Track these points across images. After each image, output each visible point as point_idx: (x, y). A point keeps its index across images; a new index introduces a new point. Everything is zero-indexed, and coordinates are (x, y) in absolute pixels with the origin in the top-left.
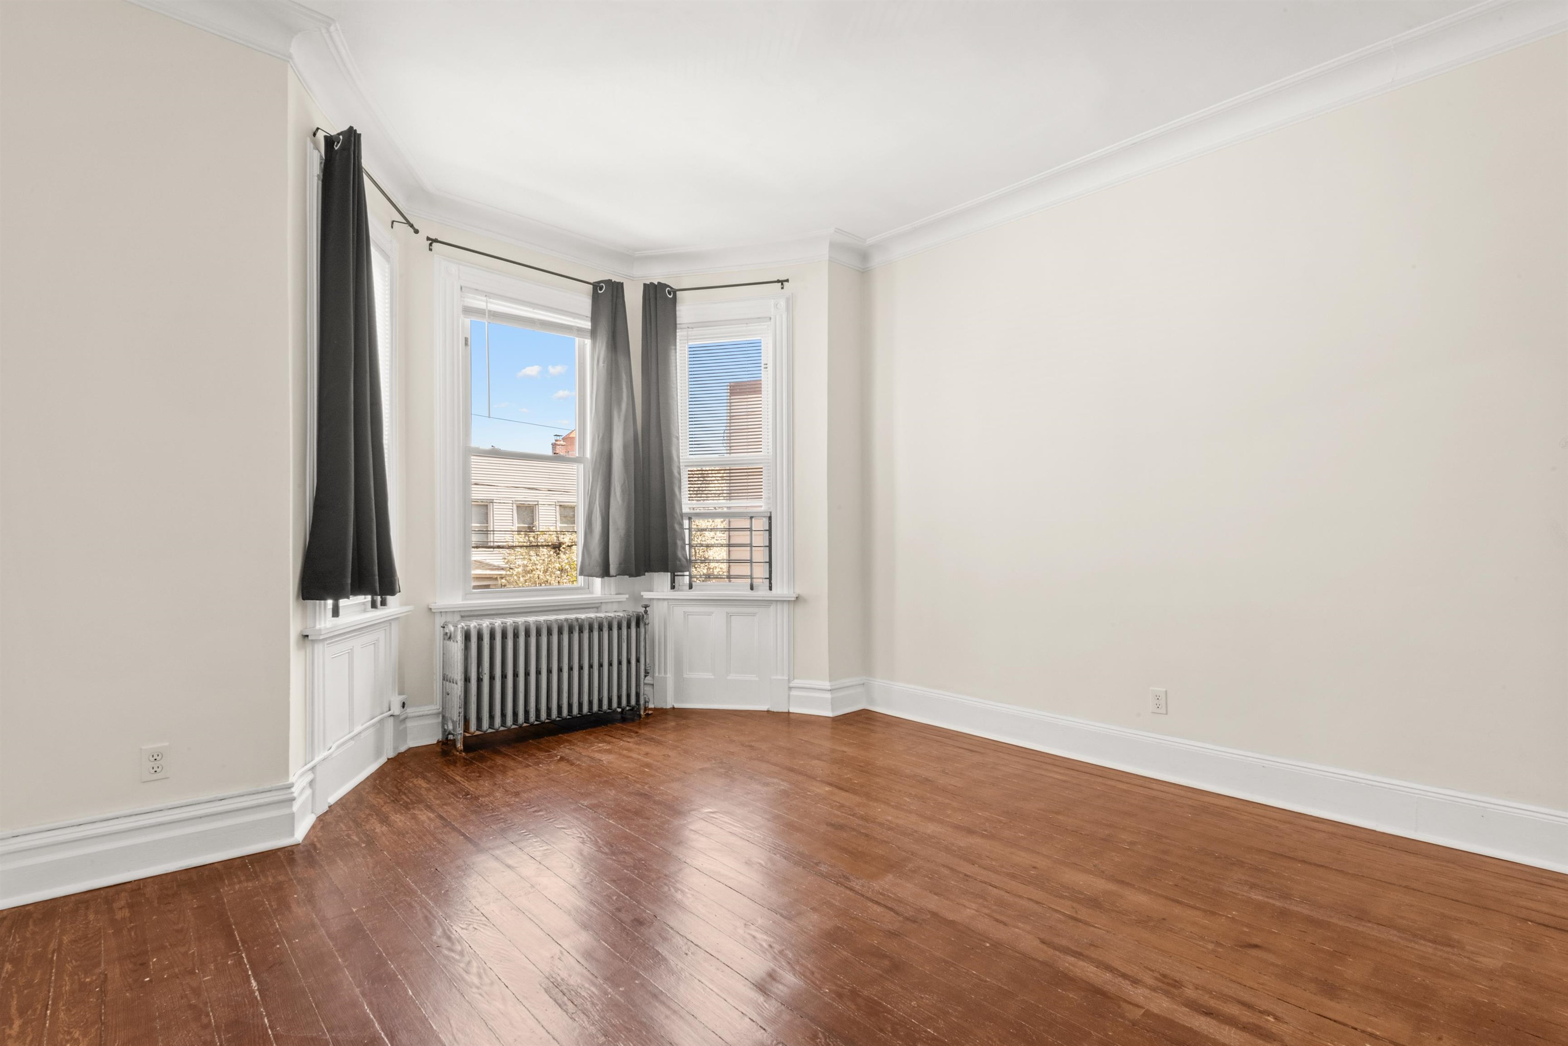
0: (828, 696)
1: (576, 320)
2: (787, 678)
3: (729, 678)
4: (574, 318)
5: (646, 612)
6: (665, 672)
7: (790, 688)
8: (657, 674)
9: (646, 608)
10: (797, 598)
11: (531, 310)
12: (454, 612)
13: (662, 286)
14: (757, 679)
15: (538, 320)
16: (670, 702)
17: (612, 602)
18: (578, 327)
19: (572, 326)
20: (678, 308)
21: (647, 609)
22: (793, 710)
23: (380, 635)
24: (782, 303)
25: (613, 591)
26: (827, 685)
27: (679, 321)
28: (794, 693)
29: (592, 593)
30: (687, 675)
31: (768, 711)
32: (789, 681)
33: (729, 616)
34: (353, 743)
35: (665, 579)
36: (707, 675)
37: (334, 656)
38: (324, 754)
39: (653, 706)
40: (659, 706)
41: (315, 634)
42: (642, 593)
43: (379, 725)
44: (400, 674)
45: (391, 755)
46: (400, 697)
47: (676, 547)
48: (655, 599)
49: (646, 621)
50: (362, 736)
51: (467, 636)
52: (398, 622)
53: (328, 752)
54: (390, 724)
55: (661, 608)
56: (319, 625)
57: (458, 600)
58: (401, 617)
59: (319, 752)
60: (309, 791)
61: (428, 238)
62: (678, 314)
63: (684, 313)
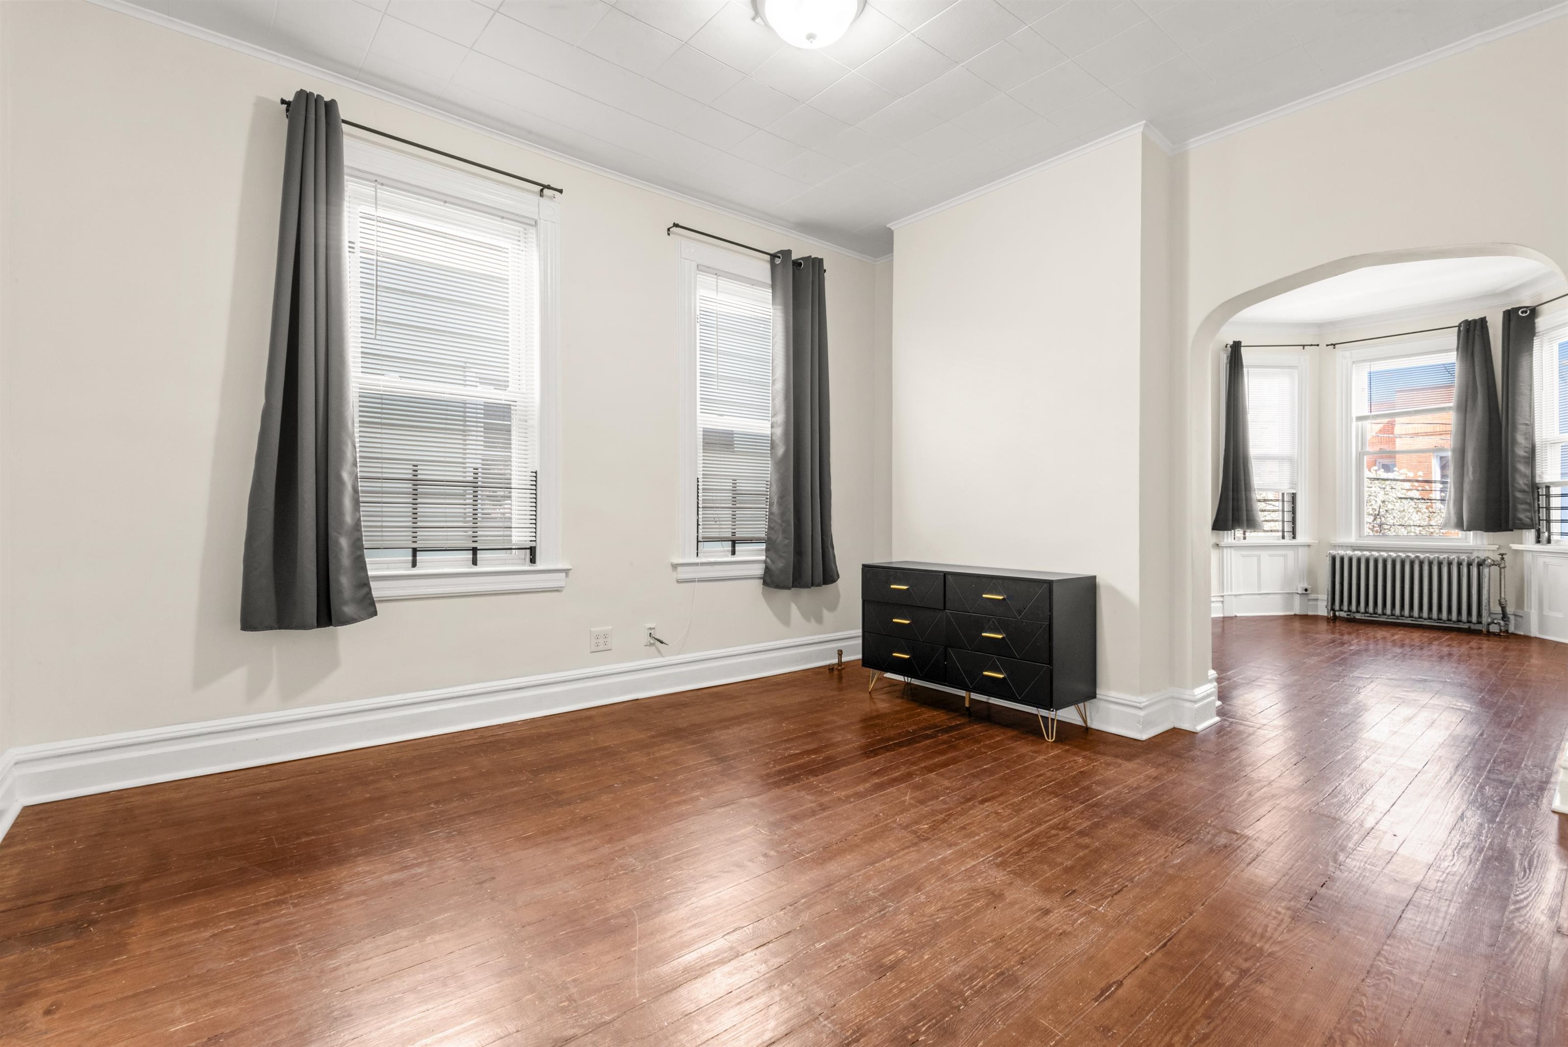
5: (1503, 559)
6: (1531, 609)
8: (1526, 609)
9: (1502, 555)
16: (1534, 632)
17: (1485, 550)
21: (1504, 556)
23: (1290, 554)
25: (1485, 542)
30: (1546, 612)
34: (1259, 596)
35: (1530, 535)
36: (1560, 615)
37: (1243, 556)
38: (1230, 593)
39: (1522, 634)
40: (1527, 634)
41: (1222, 544)
42: (1511, 545)
43: (1287, 596)
44: (1310, 573)
45: (1298, 613)
46: (1306, 586)
47: (1515, 509)
48: (1523, 551)
49: (1502, 566)
50: (1270, 596)
51: (1334, 559)
52: (1307, 548)
53: (1233, 593)
54: (1297, 598)
55: (1528, 558)
56: (1225, 541)
57: (1353, 539)
58: (1309, 546)
59: (1227, 592)
60: (1220, 604)
61: (1327, 345)
62: (1537, 325)
63: (1541, 323)
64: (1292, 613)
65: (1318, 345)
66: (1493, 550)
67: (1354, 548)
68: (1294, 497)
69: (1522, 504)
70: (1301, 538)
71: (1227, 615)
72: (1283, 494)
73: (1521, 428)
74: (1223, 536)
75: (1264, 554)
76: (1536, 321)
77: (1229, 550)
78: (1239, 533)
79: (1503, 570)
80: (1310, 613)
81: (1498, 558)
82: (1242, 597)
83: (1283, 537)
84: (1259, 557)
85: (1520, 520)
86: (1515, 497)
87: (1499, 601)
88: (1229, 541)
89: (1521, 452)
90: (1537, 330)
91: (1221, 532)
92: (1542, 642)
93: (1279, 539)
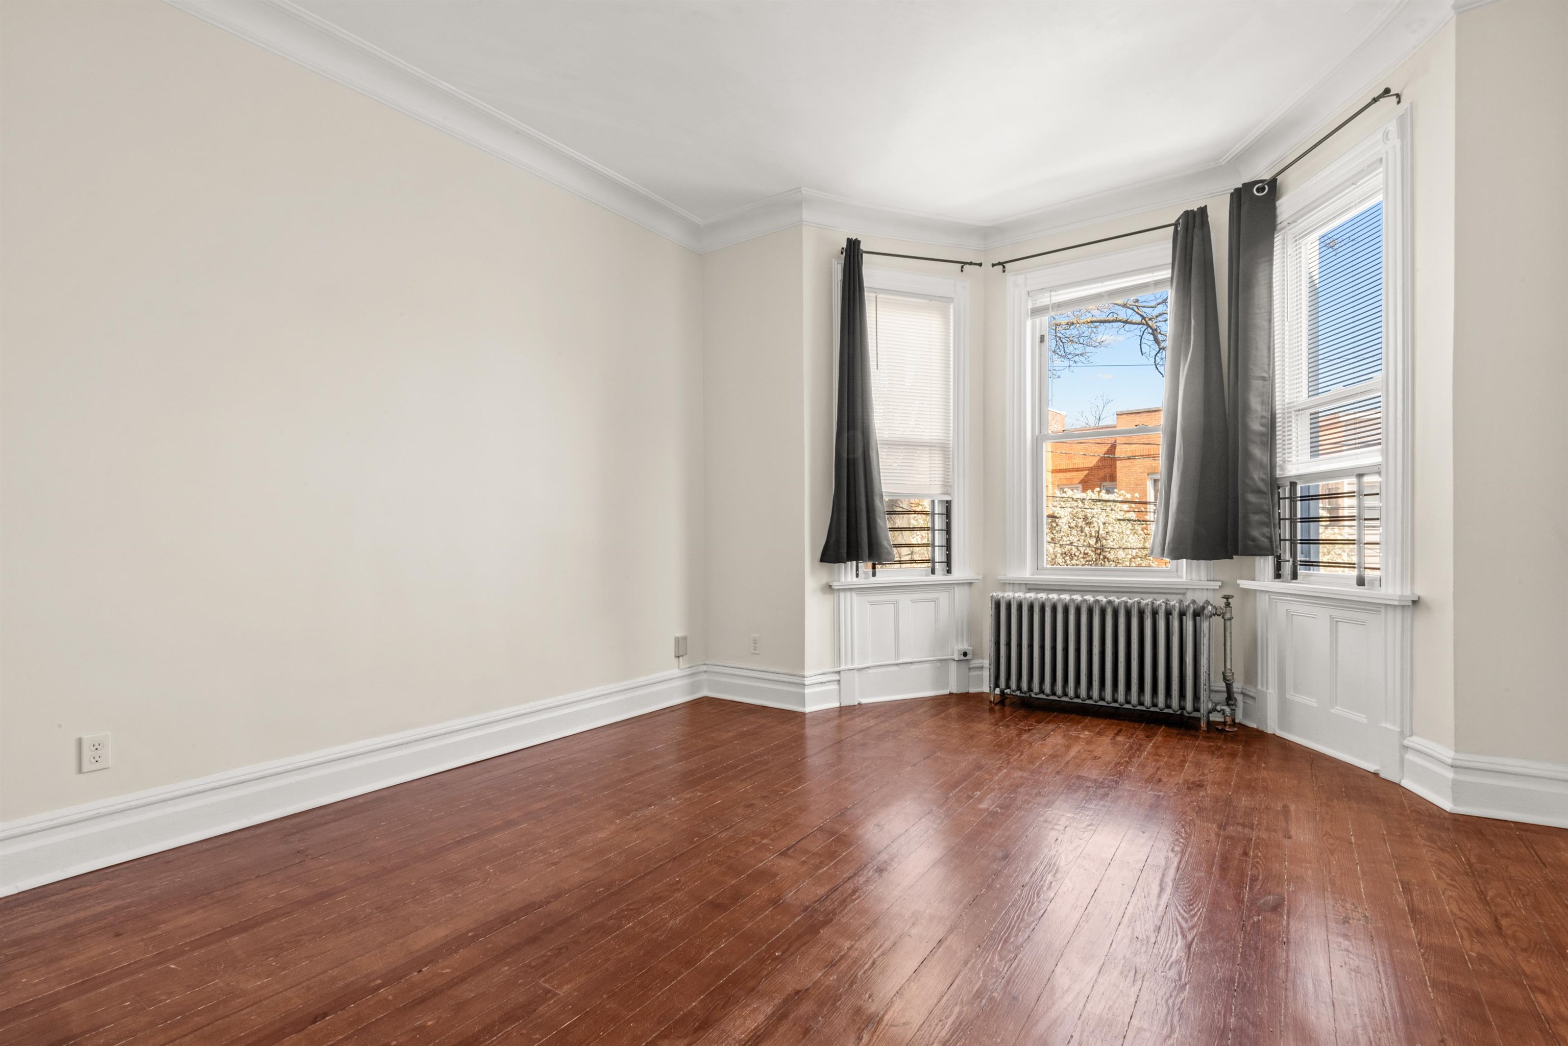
0: (1450, 774)
1: (1156, 274)
2: (1398, 730)
3: (1333, 711)
4: (1152, 272)
5: (1228, 604)
6: (1267, 688)
7: (1406, 748)
8: (1259, 687)
9: (1227, 599)
10: (1414, 602)
11: (1101, 284)
12: (1020, 584)
13: (1248, 186)
14: (1365, 721)
15: (1106, 292)
16: (1272, 727)
17: (1202, 589)
18: (1155, 281)
19: (1149, 282)
20: (1278, 203)
21: (1230, 600)
22: (1407, 783)
23: (943, 597)
24: (1393, 127)
25: (1203, 576)
26: (1448, 754)
27: (1279, 220)
28: (1409, 756)
29: (1182, 577)
30: (1290, 695)
31: (1376, 774)
32: (1402, 734)
33: (1334, 623)
34: (896, 668)
35: (1266, 564)
36: (1312, 702)
37: (872, 604)
38: (850, 667)
39: (1255, 726)
40: (1261, 728)
41: (836, 585)
42: (1239, 581)
43: (938, 664)
44: (971, 628)
45: (954, 691)
46: (965, 647)
47: (1247, 522)
48: (1256, 591)
49: (1228, 616)
50: (913, 667)
51: (998, 605)
52: (966, 588)
53: (856, 666)
54: (953, 666)
55: (1263, 603)
56: (843, 579)
57: (1027, 573)
58: (970, 584)
59: (846, 664)
60: (834, 687)
61: (993, 265)
62: (1278, 211)
63: (1285, 207)
64: (946, 692)
65: (980, 265)
66: (1214, 589)
67: (1031, 587)
68: (948, 505)
69: (1256, 513)
70: (960, 572)
71: (845, 703)
72: (933, 502)
73: (1256, 384)
74: (839, 568)
75: (904, 599)
77: (848, 594)
78: (865, 567)
79: (1228, 623)
80: (972, 690)
81: (1221, 603)
82: (870, 671)
83: (933, 572)
84: (896, 603)
85: (1254, 539)
86: (1246, 502)
87: (1223, 673)
88: (849, 580)
89: (1256, 426)
91: (837, 565)
92: (1287, 747)
93: (927, 575)
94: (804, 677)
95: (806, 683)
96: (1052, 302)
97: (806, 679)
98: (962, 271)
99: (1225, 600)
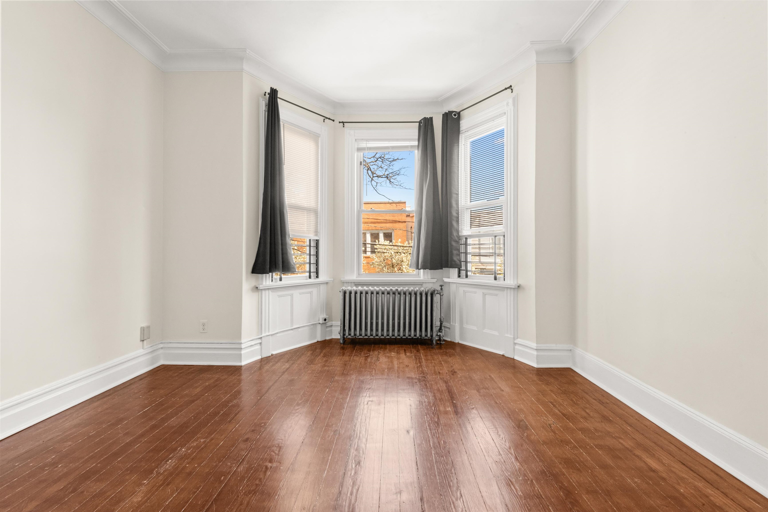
0: (535, 353)
1: (411, 142)
2: (512, 337)
3: (484, 331)
5: (442, 289)
6: (455, 323)
7: (515, 344)
8: (452, 323)
9: (441, 286)
10: (518, 286)
11: (388, 142)
12: (351, 282)
13: (451, 113)
14: (498, 334)
16: (457, 340)
17: (429, 282)
18: (411, 146)
19: (408, 146)
21: (442, 287)
22: (516, 357)
23: (314, 290)
24: (511, 101)
25: (429, 277)
26: (534, 345)
28: (517, 347)
29: (420, 277)
30: (465, 326)
31: (502, 355)
32: (514, 339)
33: (484, 295)
34: (292, 331)
35: (455, 271)
36: (475, 328)
37: (279, 296)
38: (267, 334)
39: (450, 340)
40: (452, 341)
41: (261, 287)
42: (444, 279)
43: (312, 327)
44: (328, 307)
45: (319, 340)
46: (325, 316)
47: (452, 254)
48: (450, 282)
49: (442, 294)
50: (300, 330)
51: (345, 293)
52: (325, 285)
53: (270, 333)
54: (319, 327)
55: (453, 287)
56: (264, 283)
57: (354, 277)
58: (327, 283)
59: (265, 333)
60: (258, 347)
61: (340, 122)
62: (461, 125)
63: (464, 124)
64: (315, 341)
65: (333, 121)
66: (433, 282)
67: (357, 284)
68: (317, 242)
69: (455, 250)
70: (323, 277)
71: (265, 355)
72: (310, 240)
74: (262, 278)
75: (296, 293)
76: (461, 122)
77: (267, 292)
78: (276, 275)
79: (442, 297)
80: (328, 338)
81: (439, 288)
82: (278, 335)
83: (310, 277)
84: (292, 295)
85: (455, 261)
86: (452, 245)
87: (440, 319)
88: (268, 283)
90: (461, 129)
91: (260, 275)
92: (464, 348)
93: (306, 279)
94: (241, 344)
95: (243, 347)
96: (367, 146)
97: (242, 345)
98: (324, 122)
99: (441, 287)
